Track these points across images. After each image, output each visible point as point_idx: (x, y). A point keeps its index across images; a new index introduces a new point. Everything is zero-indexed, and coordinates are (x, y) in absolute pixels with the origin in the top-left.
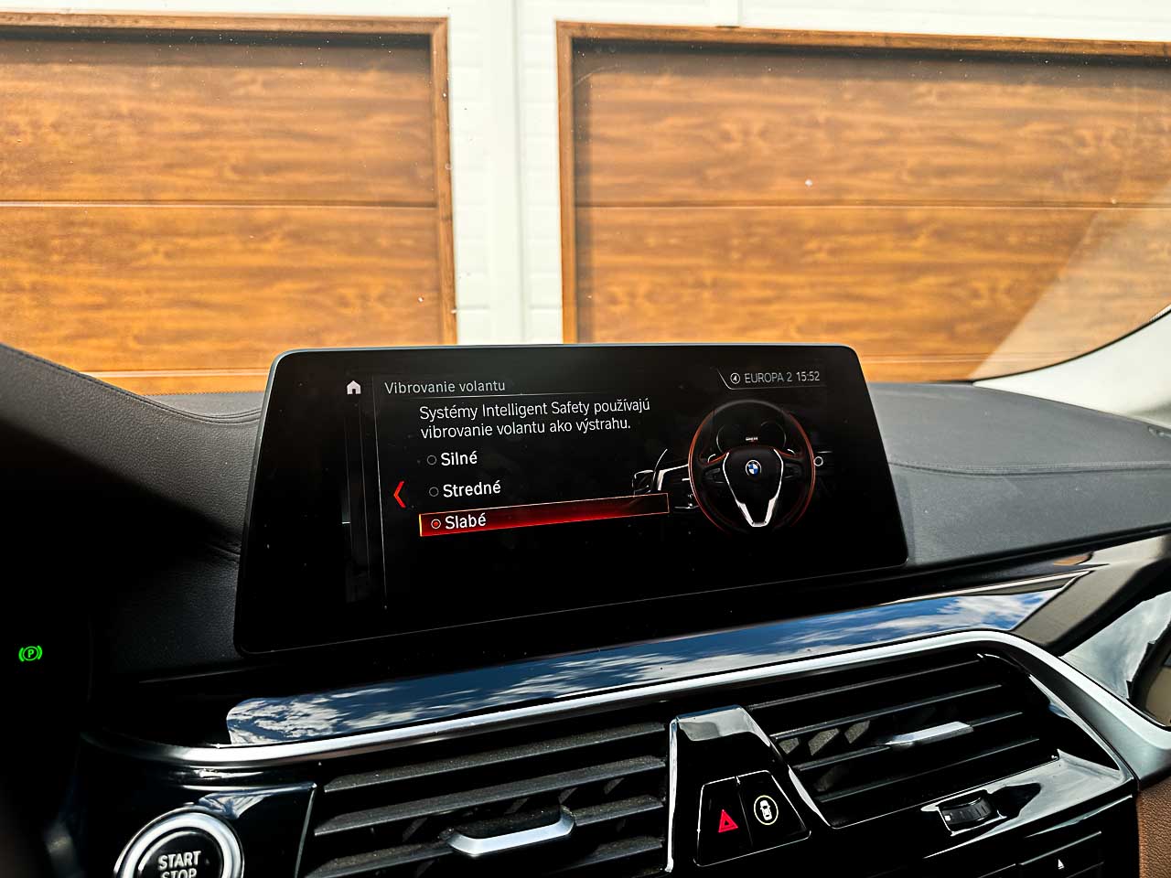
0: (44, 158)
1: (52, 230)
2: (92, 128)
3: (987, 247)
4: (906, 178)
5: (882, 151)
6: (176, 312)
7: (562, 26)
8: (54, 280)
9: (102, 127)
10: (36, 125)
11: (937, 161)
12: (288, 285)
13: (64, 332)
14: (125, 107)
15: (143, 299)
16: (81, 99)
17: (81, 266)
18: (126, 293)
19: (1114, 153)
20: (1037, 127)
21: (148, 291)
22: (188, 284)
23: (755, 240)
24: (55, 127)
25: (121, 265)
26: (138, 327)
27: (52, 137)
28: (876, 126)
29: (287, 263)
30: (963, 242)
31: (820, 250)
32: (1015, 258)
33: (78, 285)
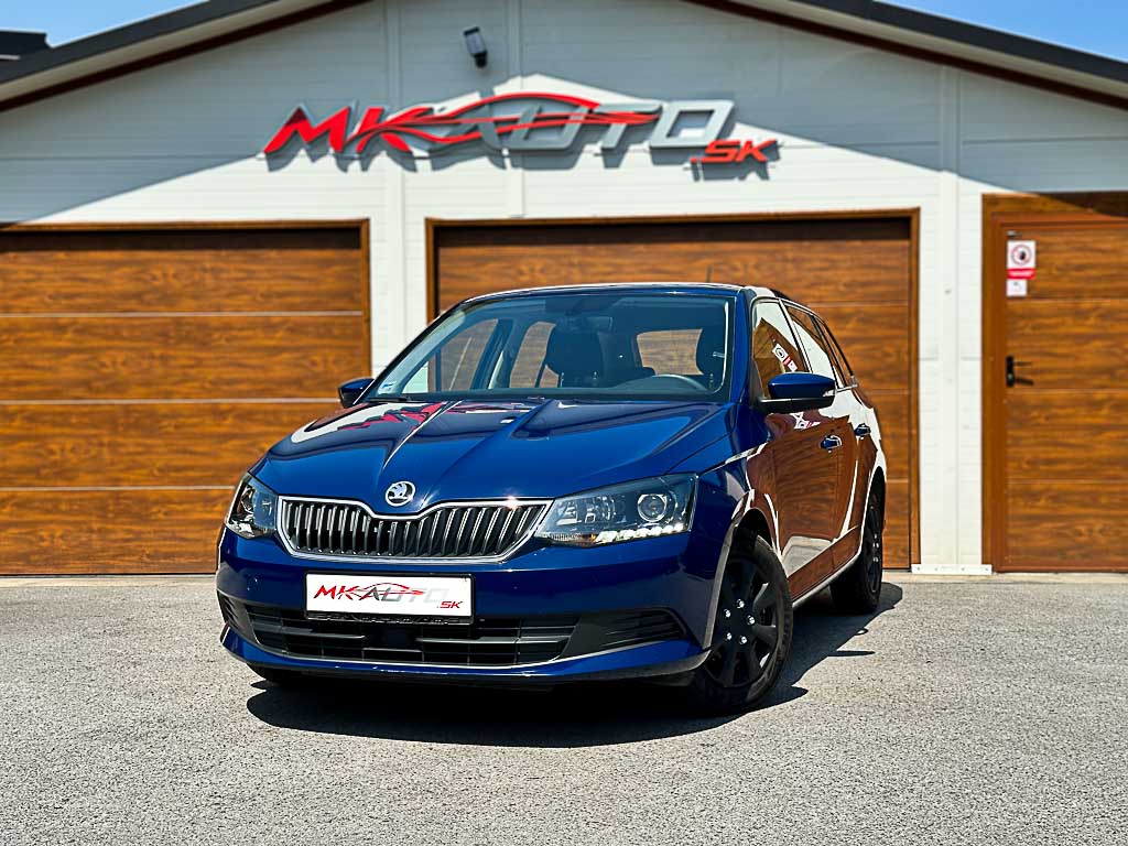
0: (169, 292)
1: (171, 328)
2: (191, 277)
6: (230, 369)
7: (428, 221)
8: (171, 353)
9: (197, 277)
10: (165, 275)
12: (286, 355)
13: (175, 379)
14: (208, 265)
15: (214, 362)
16: (188, 262)
17: (184, 345)
18: (205, 359)
19: (756, 274)
20: (707, 261)
21: (217, 359)
22: (237, 355)
24: (176, 276)
25: (204, 345)
26: (211, 377)
27: (173, 281)
29: (287, 343)
33: (182, 355)
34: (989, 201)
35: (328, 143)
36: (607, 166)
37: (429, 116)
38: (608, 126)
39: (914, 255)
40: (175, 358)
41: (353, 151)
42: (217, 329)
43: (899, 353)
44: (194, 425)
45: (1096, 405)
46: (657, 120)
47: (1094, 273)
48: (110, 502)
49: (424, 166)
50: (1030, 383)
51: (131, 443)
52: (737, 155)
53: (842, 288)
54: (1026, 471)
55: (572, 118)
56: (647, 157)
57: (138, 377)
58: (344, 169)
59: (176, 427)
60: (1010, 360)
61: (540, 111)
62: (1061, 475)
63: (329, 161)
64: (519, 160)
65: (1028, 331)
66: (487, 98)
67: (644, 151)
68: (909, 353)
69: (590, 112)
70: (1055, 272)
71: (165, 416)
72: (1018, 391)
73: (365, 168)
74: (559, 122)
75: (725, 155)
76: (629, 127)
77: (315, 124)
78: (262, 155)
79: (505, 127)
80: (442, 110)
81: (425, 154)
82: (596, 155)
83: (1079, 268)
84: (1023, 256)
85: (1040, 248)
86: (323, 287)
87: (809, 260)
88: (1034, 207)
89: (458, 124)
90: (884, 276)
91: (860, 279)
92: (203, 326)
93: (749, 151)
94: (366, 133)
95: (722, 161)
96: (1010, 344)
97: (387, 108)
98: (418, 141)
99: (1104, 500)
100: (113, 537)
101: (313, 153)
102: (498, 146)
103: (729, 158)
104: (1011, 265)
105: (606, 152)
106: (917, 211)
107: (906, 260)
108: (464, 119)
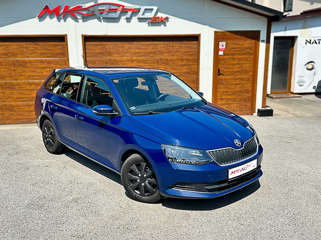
0: (14, 53)
1: (15, 62)
2: (20, 49)
3: (145, 63)
4: (133, 54)
5: (129, 50)
6: (32, 73)
7: (82, 35)
8: (16, 69)
9: (22, 49)
10: (13, 49)
11: (137, 51)
12: (47, 69)
13: (18, 76)
14: (24, 46)
15: (28, 71)
16: (19, 45)
17: (20, 67)
18: (25, 70)
19: (163, 50)
20: (151, 46)
22: (34, 69)
23: (112, 63)
24: (16, 49)
25: (25, 67)
26: (27, 75)
27: (15, 50)
28: (128, 47)
29: (47, 66)
30: (141, 62)
31: (120, 64)
32: (149, 64)
33: (20, 69)
34: (216, 32)
35: (55, 14)
36: (127, 22)
37: (81, 8)
38: (127, 12)
39: (199, 45)
40: (17, 70)
41: (61, 17)
42: (28, 63)
43: (195, 68)
44: (24, 87)
45: (237, 79)
46: (139, 11)
47: (237, 49)
48: (4, 107)
49: (80, 21)
50: (223, 75)
51: (8, 92)
52: (159, 20)
53: (183, 53)
54: (222, 94)
55: (118, 10)
56: (137, 20)
57: (8, 75)
58: (59, 21)
59: (19, 88)
60: (219, 69)
61: (110, 8)
62: (228, 95)
63: (55, 19)
64: (105, 20)
65: (223, 63)
66: (96, 3)
67: (136, 18)
68: (197, 68)
69: (123, 8)
70: (229, 49)
71: (16, 85)
72: (220, 77)
73: (65, 21)
74: (115, 11)
75: (156, 20)
76: (133, 13)
77: (51, 9)
78: (37, 17)
79: (101, 11)
80: (84, 6)
81: (81, 18)
82: (124, 19)
83: (234, 48)
84: (223, 46)
85: (227, 44)
86: (56, 52)
87: (175, 46)
88: (226, 34)
89: (89, 10)
90: (192, 50)
91: (187, 50)
92: (24, 62)
93: (162, 19)
94: (65, 12)
95: (155, 21)
96: (219, 66)
97: (70, 5)
98: (79, 15)
99: (237, 100)
100: (5, 115)
101: (50, 17)
102: (99, 16)
103: (157, 21)
104: (220, 48)
105: (127, 19)
106: (200, 35)
107: (197, 46)
108: (91, 9)
